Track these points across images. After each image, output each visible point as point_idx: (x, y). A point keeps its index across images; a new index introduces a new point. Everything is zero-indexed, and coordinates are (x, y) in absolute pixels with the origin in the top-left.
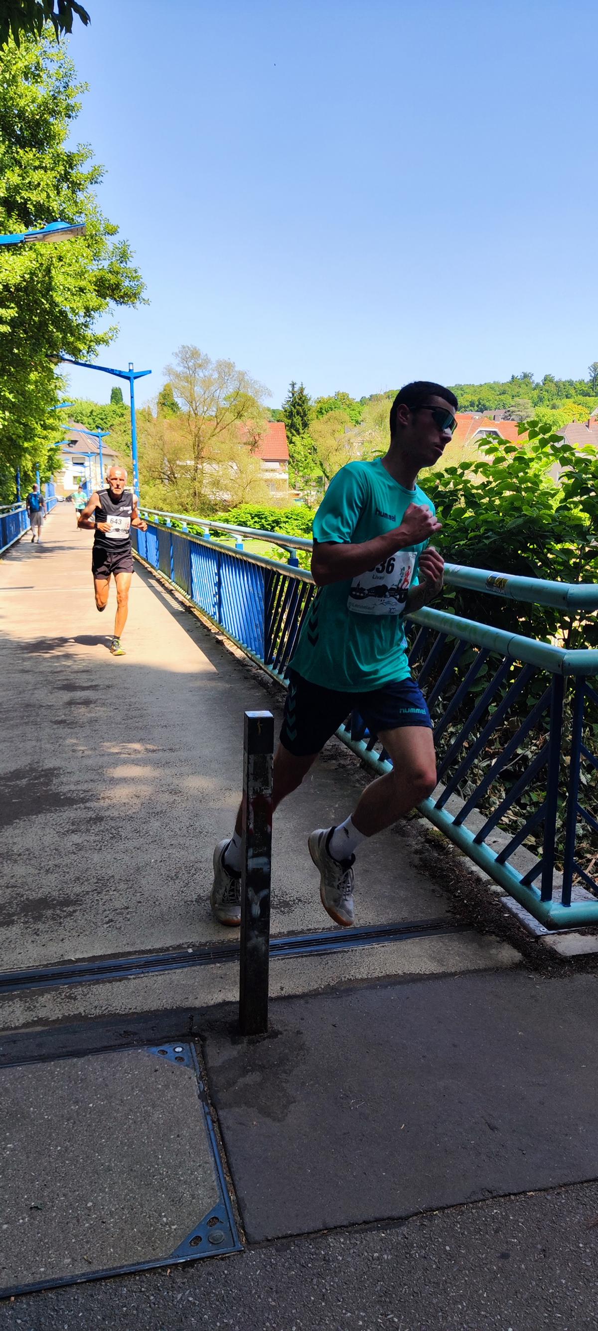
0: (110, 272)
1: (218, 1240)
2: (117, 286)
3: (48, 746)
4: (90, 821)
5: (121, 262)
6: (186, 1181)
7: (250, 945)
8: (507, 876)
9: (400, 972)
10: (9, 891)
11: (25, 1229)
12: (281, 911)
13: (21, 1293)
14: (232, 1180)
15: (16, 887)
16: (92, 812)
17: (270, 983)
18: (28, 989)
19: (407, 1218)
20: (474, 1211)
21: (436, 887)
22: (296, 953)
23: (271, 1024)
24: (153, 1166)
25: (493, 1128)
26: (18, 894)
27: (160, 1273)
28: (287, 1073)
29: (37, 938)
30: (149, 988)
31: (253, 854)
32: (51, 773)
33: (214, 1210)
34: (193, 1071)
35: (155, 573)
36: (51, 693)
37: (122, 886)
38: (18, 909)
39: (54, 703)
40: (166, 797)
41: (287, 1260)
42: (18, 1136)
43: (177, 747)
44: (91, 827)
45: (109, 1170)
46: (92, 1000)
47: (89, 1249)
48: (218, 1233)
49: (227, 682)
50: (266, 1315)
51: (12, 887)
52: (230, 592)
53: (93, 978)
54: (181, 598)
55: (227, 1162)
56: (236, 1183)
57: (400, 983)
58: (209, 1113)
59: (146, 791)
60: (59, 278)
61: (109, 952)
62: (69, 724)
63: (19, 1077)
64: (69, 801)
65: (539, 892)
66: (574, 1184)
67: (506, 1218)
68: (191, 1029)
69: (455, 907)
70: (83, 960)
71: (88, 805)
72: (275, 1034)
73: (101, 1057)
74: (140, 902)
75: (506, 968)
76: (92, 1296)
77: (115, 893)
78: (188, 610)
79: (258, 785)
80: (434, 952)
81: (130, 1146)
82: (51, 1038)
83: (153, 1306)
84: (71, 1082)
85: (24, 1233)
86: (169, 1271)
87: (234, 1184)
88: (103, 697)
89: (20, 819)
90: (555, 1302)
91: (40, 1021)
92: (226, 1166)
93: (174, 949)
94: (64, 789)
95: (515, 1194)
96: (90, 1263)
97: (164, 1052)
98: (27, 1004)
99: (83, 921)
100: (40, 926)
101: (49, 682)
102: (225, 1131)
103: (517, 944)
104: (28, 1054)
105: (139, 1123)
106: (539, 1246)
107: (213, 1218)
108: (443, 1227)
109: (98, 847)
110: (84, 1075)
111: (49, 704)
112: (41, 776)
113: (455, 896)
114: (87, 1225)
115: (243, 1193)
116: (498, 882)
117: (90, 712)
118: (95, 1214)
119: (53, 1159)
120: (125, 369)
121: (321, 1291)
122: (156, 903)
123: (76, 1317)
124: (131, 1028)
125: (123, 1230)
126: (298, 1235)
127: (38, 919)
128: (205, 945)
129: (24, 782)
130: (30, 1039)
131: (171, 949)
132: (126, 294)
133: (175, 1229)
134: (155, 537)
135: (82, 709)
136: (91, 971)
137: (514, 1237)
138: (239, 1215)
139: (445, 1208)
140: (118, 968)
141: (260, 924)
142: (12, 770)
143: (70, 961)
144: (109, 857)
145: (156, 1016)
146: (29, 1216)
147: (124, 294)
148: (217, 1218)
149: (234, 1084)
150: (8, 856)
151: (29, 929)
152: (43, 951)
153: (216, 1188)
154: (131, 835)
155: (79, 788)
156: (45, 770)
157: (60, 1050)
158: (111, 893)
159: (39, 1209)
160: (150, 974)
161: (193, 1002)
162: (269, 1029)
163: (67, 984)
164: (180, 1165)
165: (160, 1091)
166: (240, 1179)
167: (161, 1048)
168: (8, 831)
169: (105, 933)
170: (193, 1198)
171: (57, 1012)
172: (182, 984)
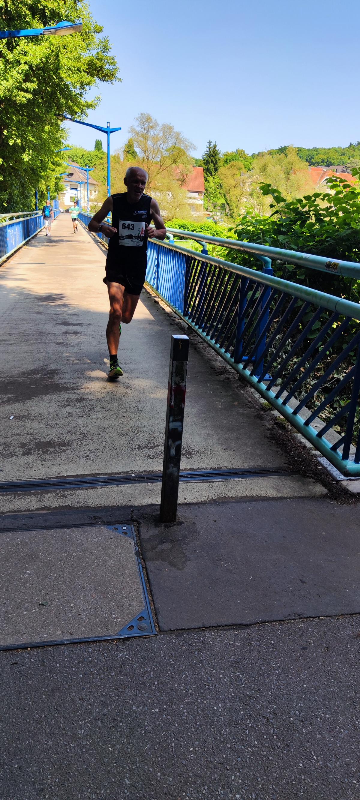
0: (97, 58)
1: (143, 628)
2: (101, 68)
4: (77, 400)
5: (104, 52)
6: (127, 597)
7: (168, 472)
8: (322, 444)
9: (255, 495)
10: (29, 436)
11: (36, 615)
12: (187, 457)
13: (34, 647)
14: (152, 598)
15: (33, 434)
16: (78, 396)
17: (179, 495)
18: (39, 490)
19: (250, 625)
20: (289, 624)
21: (279, 450)
22: (194, 480)
23: (178, 517)
24: (108, 588)
25: (303, 582)
26: (34, 438)
27: (110, 642)
28: (185, 544)
29: (45, 463)
30: (108, 494)
31: (173, 420)
32: (54, 372)
33: (141, 613)
34: (132, 540)
36: (55, 326)
37: (95, 437)
38: (34, 447)
39: (57, 332)
41: (181, 641)
42: (33, 567)
43: (129, 362)
44: (78, 404)
45: (83, 588)
46: (76, 498)
47: (72, 627)
48: (144, 624)
49: (160, 326)
50: (169, 668)
51: (31, 434)
52: (165, 272)
53: (76, 487)
55: (150, 589)
56: (155, 600)
57: (254, 501)
58: (141, 563)
60: (64, 61)
61: (86, 473)
62: (65, 345)
63: (33, 537)
64: (65, 389)
65: (341, 455)
66: (347, 614)
67: (307, 629)
68: (132, 517)
69: (289, 461)
70: (71, 476)
71: (75, 391)
72: (181, 523)
73: (80, 529)
74: (105, 447)
75: (318, 497)
76: (72, 651)
77: (91, 441)
79: (177, 379)
80: (275, 485)
81: (95, 576)
82: (52, 517)
83: (106, 658)
84: (63, 541)
86: (115, 642)
87: (153, 601)
88: (85, 330)
89: (36, 397)
90: (331, 674)
91: (46, 508)
92: (149, 591)
93: (124, 473)
94: (62, 381)
95: (313, 617)
96: (72, 634)
97: (116, 529)
98: (39, 498)
99: (71, 455)
100: (47, 456)
101: (54, 320)
102: (149, 573)
103: (325, 485)
104: (39, 525)
105: (101, 565)
106: (325, 645)
107: (141, 617)
108: (271, 631)
109: (81, 415)
110: (70, 538)
111: (54, 332)
112: (49, 373)
113: (290, 455)
114: (70, 615)
115: (158, 605)
116: (317, 449)
117: (78, 338)
118: (75, 610)
119: (52, 580)
120: (104, 126)
121: (199, 658)
122: (114, 448)
123: (64, 660)
124: (98, 515)
125: (90, 619)
126: (188, 629)
127: (45, 452)
128: (142, 472)
129: (39, 376)
130: (40, 517)
131: (122, 473)
132: (107, 75)
133: (119, 621)
135: (73, 337)
136: (75, 483)
137: (311, 640)
138: (156, 617)
139: (273, 622)
140: (91, 482)
141: (175, 460)
142: (31, 369)
143: (64, 476)
144: (88, 421)
145: (112, 509)
146: (39, 608)
147: (105, 74)
148: (143, 617)
149: (155, 548)
150: (28, 417)
151: (40, 458)
152: (48, 470)
153: (143, 602)
154: (100, 409)
155: (71, 382)
156: (51, 370)
157: (57, 524)
158: (88, 441)
159: (44, 605)
160: (110, 486)
161: (133, 503)
162: (177, 520)
163: (61, 489)
164: (124, 588)
165: (113, 549)
166: (157, 598)
167: (115, 526)
168: (29, 403)
169: (85, 462)
170: (130, 606)
171: (55, 503)
172: (127, 493)
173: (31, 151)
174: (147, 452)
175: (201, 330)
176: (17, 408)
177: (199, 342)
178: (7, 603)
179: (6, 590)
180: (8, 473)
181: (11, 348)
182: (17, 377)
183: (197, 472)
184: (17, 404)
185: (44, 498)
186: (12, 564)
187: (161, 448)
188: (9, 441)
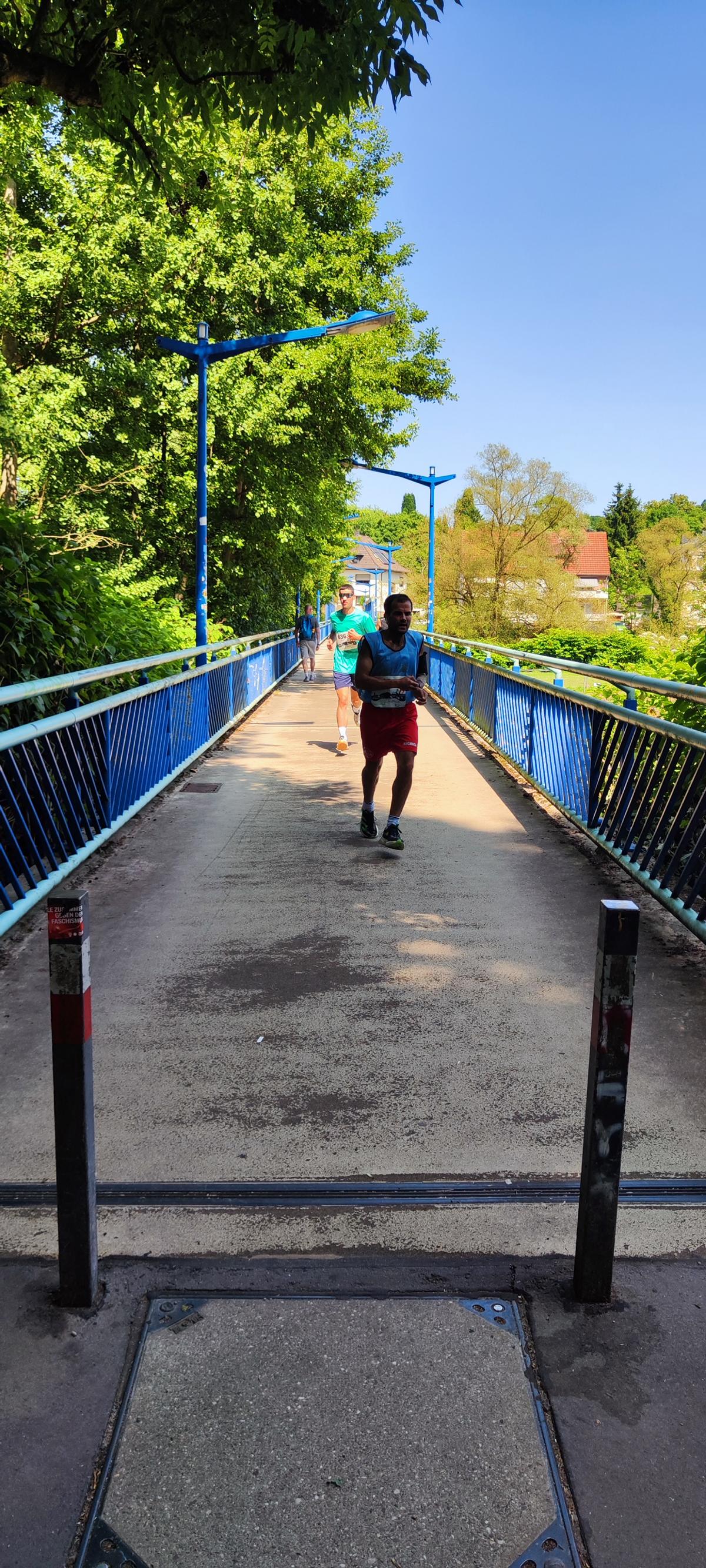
0: (415, 364)
2: (422, 381)
3: (334, 910)
4: (384, 1004)
5: (428, 353)
6: (514, 1483)
7: (595, 1189)
10: (294, 1082)
11: (321, 1509)
14: (572, 1493)
15: (302, 1077)
16: (385, 995)
18: (318, 1205)
22: (642, 1202)
23: (614, 1292)
24: (472, 1457)
26: (305, 1087)
28: (637, 1361)
29: (328, 1143)
30: (460, 1223)
31: (604, 1078)
32: (337, 943)
33: (550, 1528)
34: (517, 1339)
35: (449, 710)
36: (336, 848)
37: (424, 1090)
38: (305, 1105)
39: (339, 860)
40: (471, 984)
42: (311, 1388)
43: (482, 923)
44: (386, 1012)
45: (419, 1452)
46: (392, 1229)
47: (397, 1548)
48: (557, 1561)
49: (540, 846)
51: (298, 1077)
52: (546, 737)
53: (391, 1201)
54: (480, 741)
55: (565, 1468)
56: (578, 1498)
58: (539, 1398)
59: (446, 974)
60: (357, 372)
61: (411, 1171)
62: (356, 886)
63: (310, 1314)
64: (360, 979)
68: (513, 1283)
70: (381, 1177)
71: (381, 985)
72: (620, 1306)
73: (405, 1302)
74: (446, 1113)
77: (416, 1097)
78: (489, 755)
79: (615, 993)
81: (444, 1423)
82: (346, 1270)
84: (370, 1329)
85: (320, 1513)
87: (574, 1499)
89: (305, 996)
91: (333, 1248)
92: (563, 1472)
93: (489, 1177)
94: (353, 963)
97: (480, 1308)
98: (318, 1224)
99: (379, 1128)
100: (330, 1129)
101: (333, 835)
102: (560, 1425)
104: (321, 1286)
105: (453, 1396)
107: (549, 1540)
109: (393, 1039)
110: (385, 1322)
111: (333, 860)
112: (328, 945)
114: (394, 1518)
115: (587, 1514)
118: (403, 1505)
119: (352, 1424)
120: (425, 474)
122: (465, 1116)
124: (441, 1271)
125: (438, 1534)
127: (328, 1119)
128: (527, 1176)
129: (308, 950)
130: (322, 1268)
131: (485, 1176)
132: (431, 389)
133: (502, 1546)
134: (451, 668)
135: (371, 870)
136: (390, 1193)
138: (583, 1542)
140: (422, 1193)
141: (609, 1165)
142: (294, 936)
143: (365, 1176)
144: (407, 1053)
145: (470, 1260)
146: (326, 1493)
147: (429, 389)
148: (554, 1541)
149: (569, 1364)
150: (292, 1039)
151: (318, 1132)
152: (334, 1160)
153: (552, 1500)
154: (431, 1027)
155: (370, 964)
156: (331, 939)
157: (357, 1287)
158: (411, 1097)
159: (337, 1486)
160: (461, 1206)
161: (511, 1249)
162: (613, 1299)
163: (362, 1205)
164: (506, 1460)
165: (477, 1358)
166: (582, 1493)
167: (477, 1302)
168: (292, 1009)
169: (406, 1147)
170: (524, 1508)
171: (352, 1238)
172: (500, 1224)
173: (293, 526)
174: (535, 1129)
175: (627, 859)
176: (269, 1018)
177: (624, 882)
178: (262, 1472)
179: (258, 1440)
180: (256, 1161)
181: (256, 892)
182: (268, 953)
183: (646, 1182)
184: (270, 1011)
185: (329, 1223)
186: (269, 1377)
187: (562, 1122)
188: (257, 1091)
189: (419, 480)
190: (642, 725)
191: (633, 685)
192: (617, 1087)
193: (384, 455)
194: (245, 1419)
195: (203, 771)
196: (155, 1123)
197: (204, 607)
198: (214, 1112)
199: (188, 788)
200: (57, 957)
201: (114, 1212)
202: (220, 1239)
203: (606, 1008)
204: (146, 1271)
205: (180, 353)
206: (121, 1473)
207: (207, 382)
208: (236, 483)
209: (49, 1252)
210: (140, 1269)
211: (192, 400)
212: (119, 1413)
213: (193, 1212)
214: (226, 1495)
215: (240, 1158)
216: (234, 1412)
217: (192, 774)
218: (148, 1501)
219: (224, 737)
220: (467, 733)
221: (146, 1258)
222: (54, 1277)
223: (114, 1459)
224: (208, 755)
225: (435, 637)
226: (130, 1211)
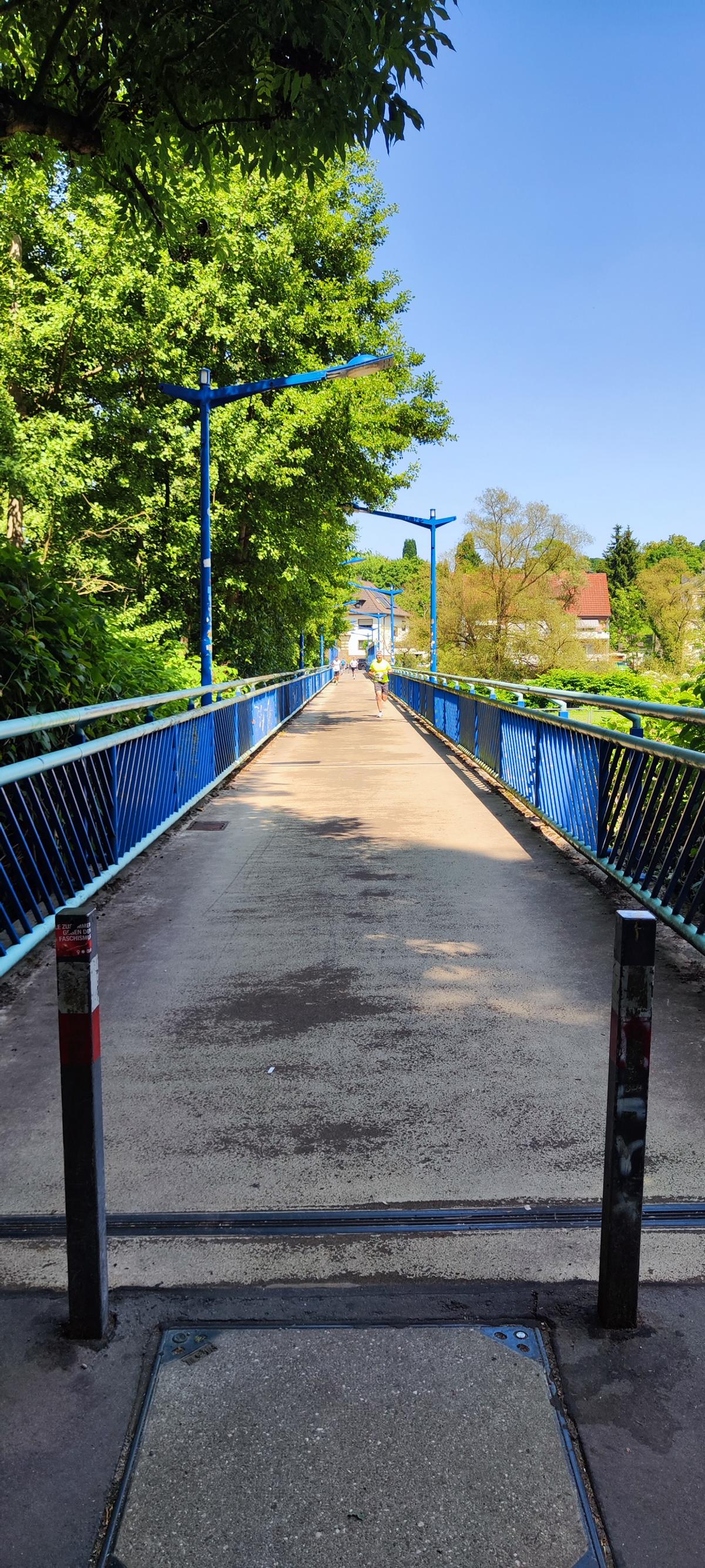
0: (413, 408)
2: (421, 422)
3: (343, 942)
4: (396, 1034)
5: (426, 396)
6: (543, 1514)
7: (616, 1209)
10: (306, 1111)
11: (342, 1543)
14: (603, 1524)
15: (314, 1107)
16: (397, 1024)
17: (641, 1261)
18: (333, 1233)
22: (665, 1226)
23: (640, 1317)
24: (499, 1488)
26: (318, 1116)
28: (666, 1387)
29: (342, 1171)
30: (479, 1249)
31: (624, 1092)
32: (347, 974)
33: (582, 1561)
34: (541, 1367)
35: (454, 748)
36: (343, 881)
37: (439, 1118)
38: (318, 1134)
39: (348, 893)
42: (329, 1419)
43: (493, 952)
44: (398, 1041)
45: (443, 1483)
46: (410, 1256)
49: (548, 875)
51: (310, 1106)
52: (552, 769)
53: (411, 1229)
54: (486, 776)
55: (595, 1498)
56: (610, 1529)
58: (566, 1427)
60: (357, 416)
61: (428, 1199)
63: (327, 1343)
64: (371, 1009)
68: (535, 1310)
70: (397, 1205)
71: (392, 1014)
72: (647, 1332)
73: (425, 1331)
74: (462, 1140)
77: (430, 1125)
78: (495, 790)
79: (633, 1005)
81: (467, 1453)
82: (363, 1299)
84: (389, 1358)
85: (342, 1547)
87: (605, 1530)
88: (402, 888)
89: (316, 1026)
91: (349, 1276)
92: (593, 1502)
93: (508, 1203)
94: (363, 994)
97: (502, 1336)
98: (333, 1252)
99: (394, 1156)
100: (344, 1157)
101: (341, 869)
102: (589, 1454)
104: (338, 1315)
105: (476, 1426)
109: (407, 1068)
110: (405, 1351)
111: (342, 894)
112: (338, 977)
114: (419, 1552)
115: (620, 1545)
117: (388, 905)
118: (428, 1538)
119: (373, 1455)
120: (425, 516)
122: (481, 1143)
124: (460, 1298)
127: (341, 1148)
128: (546, 1202)
129: (318, 982)
130: (338, 1296)
131: (503, 1203)
132: (430, 431)
134: (456, 706)
135: (380, 902)
136: (407, 1220)
140: (439, 1220)
141: (631, 1184)
142: (304, 968)
143: (381, 1204)
144: (421, 1081)
145: (490, 1286)
146: (347, 1526)
147: (428, 431)
149: (596, 1391)
150: (303, 1069)
151: (331, 1160)
152: (349, 1189)
153: (583, 1531)
154: (445, 1055)
155: (381, 994)
156: (341, 970)
157: (375, 1316)
158: (426, 1125)
159: (358, 1519)
160: (480, 1232)
161: (533, 1275)
162: (639, 1324)
163: (379, 1233)
164: (534, 1490)
165: (501, 1387)
166: (614, 1524)
167: (499, 1330)
168: (303, 1040)
169: (422, 1174)
170: (554, 1540)
171: (369, 1266)
172: (520, 1250)
173: (296, 569)
174: (553, 1155)
175: (638, 887)
176: (279, 1049)
178: (280, 1506)
179: (275, 1472)
180: (269, 1191)
181: (265, 925)
182: (278, 985)
183: (669, 1207)
184: (281, 1041)
185: (345, 1252)
186: (286, 1408)
187: (581, 1147)
188: (269, 1121)
189: (420, 523)
190: (649, 751)
191: (640, 712)
192: (637, 1102)
193: (385, 497)
194: (262, 1451)
195: (210, 810)
196: (165, 1154)
197: (209, 648)
198: (225, 1142)
199: (195, 826)
200: (65, 976)
201: (124, 1242)
202: (234, 1269)
203: (624, 1020)
204: (158, 1302)
205: (184, 399)
206: (134, 1509)
207: (210, 427)
208: (239, 529)
209: (58, 1284)
210: (151, 1301)
211: (196, 445)
212: (131, 1447)
213: (205, 1242)
214: (244, 1529)
215: (252, 1189)
216: (251, 1445)
217: (198, 812)
218: (162, 1537)
219: (230, 777)
220: (472, 769)
221: (157, 1289)
222: (64, 1309)
223: (127, 1494)
224: (214, 794)
225: (439, 676)
226: (141, 1242)
